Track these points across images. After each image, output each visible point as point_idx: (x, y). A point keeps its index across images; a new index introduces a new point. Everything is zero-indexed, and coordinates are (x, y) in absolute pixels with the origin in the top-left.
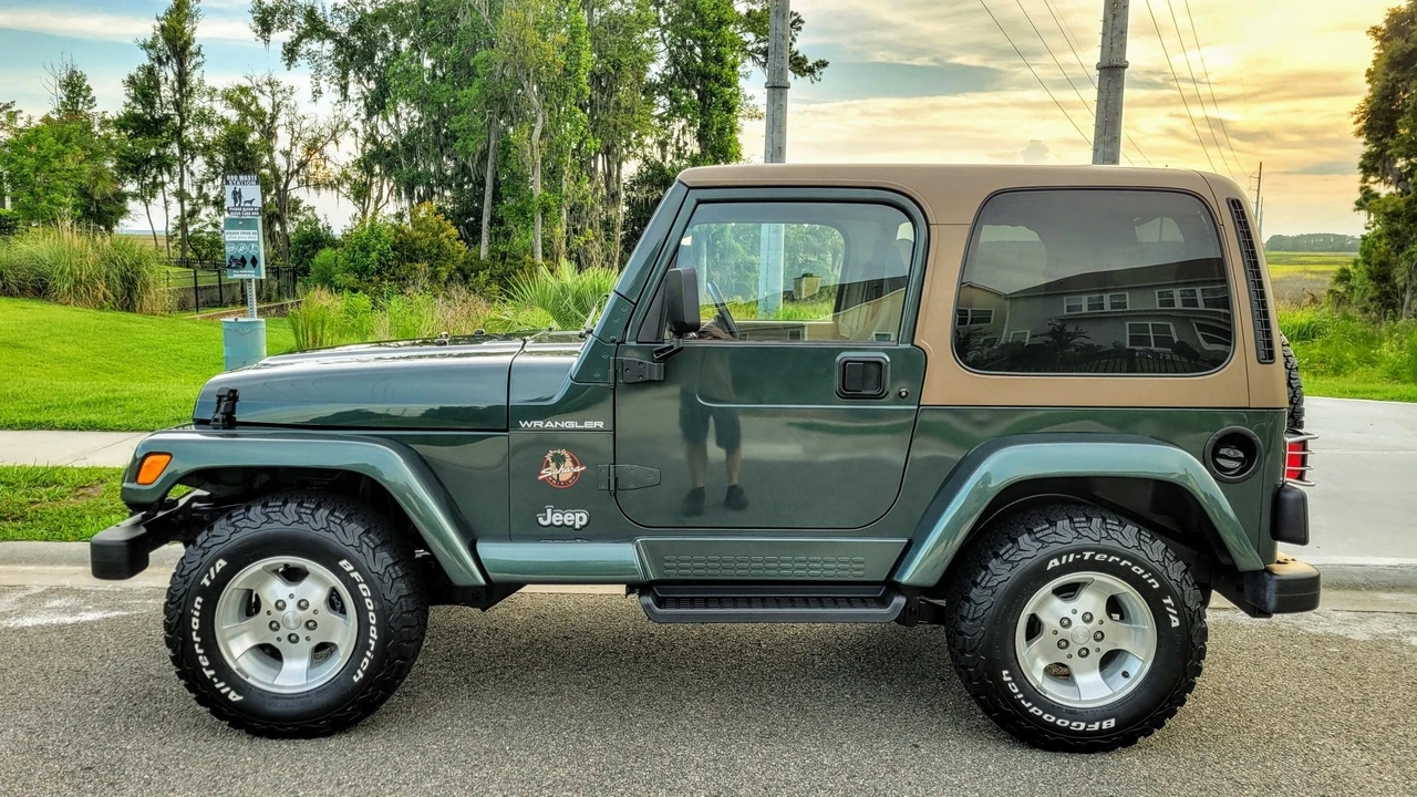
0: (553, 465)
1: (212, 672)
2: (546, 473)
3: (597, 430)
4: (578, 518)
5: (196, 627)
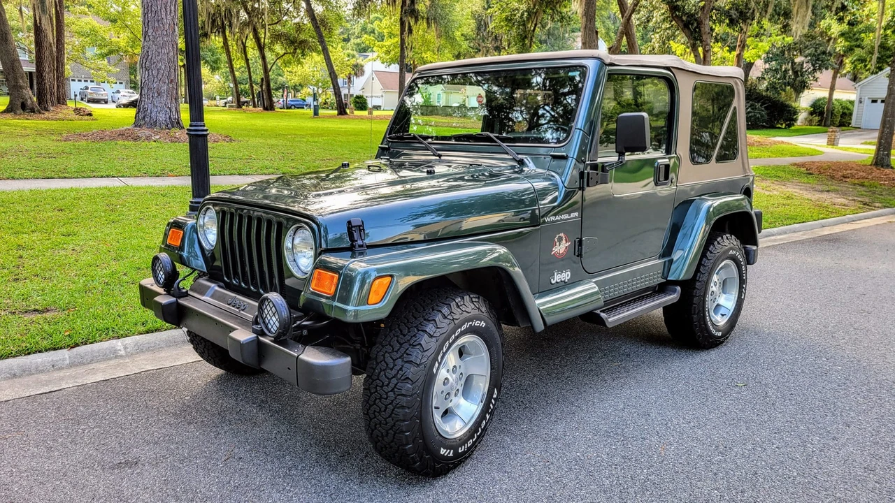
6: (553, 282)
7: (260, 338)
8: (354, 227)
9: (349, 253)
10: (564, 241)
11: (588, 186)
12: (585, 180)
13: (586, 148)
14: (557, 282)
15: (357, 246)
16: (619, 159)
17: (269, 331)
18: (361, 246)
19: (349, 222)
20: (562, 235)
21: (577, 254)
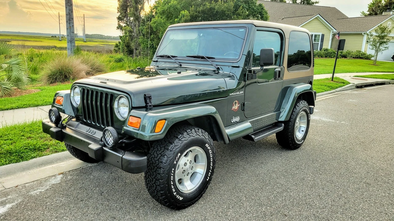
0: (234, 105)
1: (176, 193)
2: (233, 108)
3: (242, 94)
4: (237, 119)
5: (172, 179)
6: (232, 122)
7: (103, 148)
8: (147, 97)
9: (145, 109)
10: (237, 104)
11: (248, 80)
12: (246, 77)
13: (247, 63)
14: (234, 122)
15: (148, 106)
16: (261, 68)
17: (108, 144)
18: (150, 106)
19: (145, 95)
20: (236, 101)
21: (242, 110)
